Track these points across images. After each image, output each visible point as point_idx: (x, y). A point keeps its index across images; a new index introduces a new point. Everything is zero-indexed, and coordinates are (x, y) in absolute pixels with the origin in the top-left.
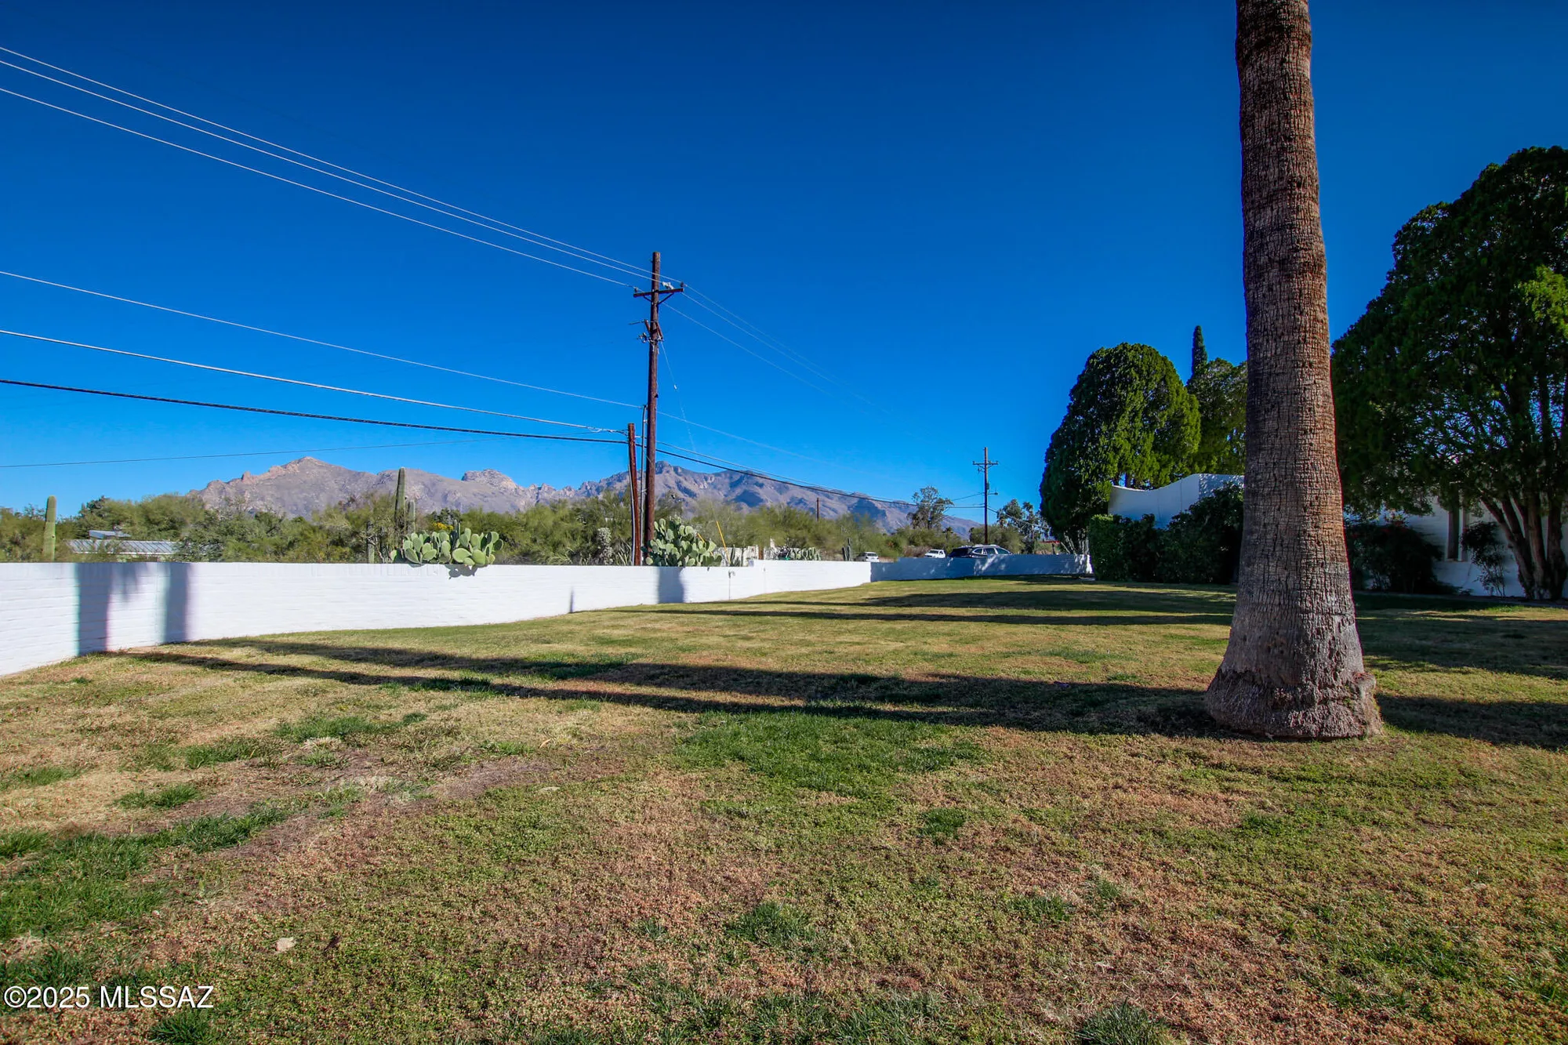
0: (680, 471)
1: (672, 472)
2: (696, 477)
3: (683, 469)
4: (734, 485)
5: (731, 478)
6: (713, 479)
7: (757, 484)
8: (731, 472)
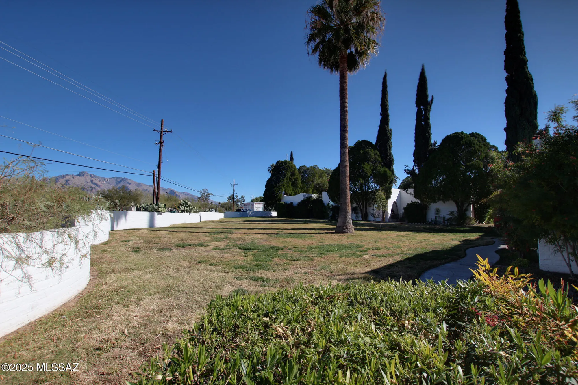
2: (100, 178)
5: (117, 180)
7: (128, 183)
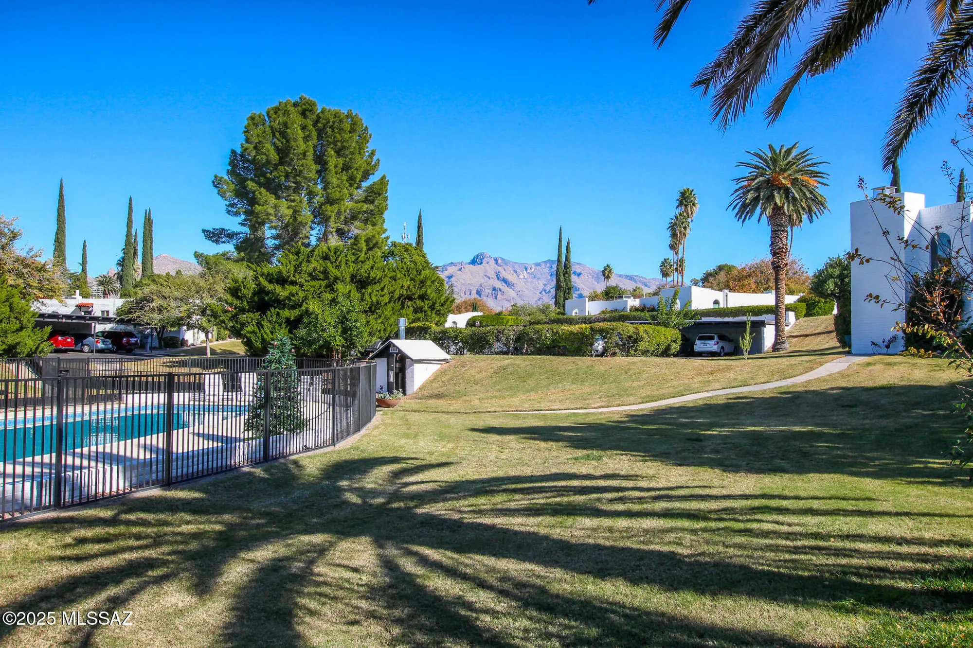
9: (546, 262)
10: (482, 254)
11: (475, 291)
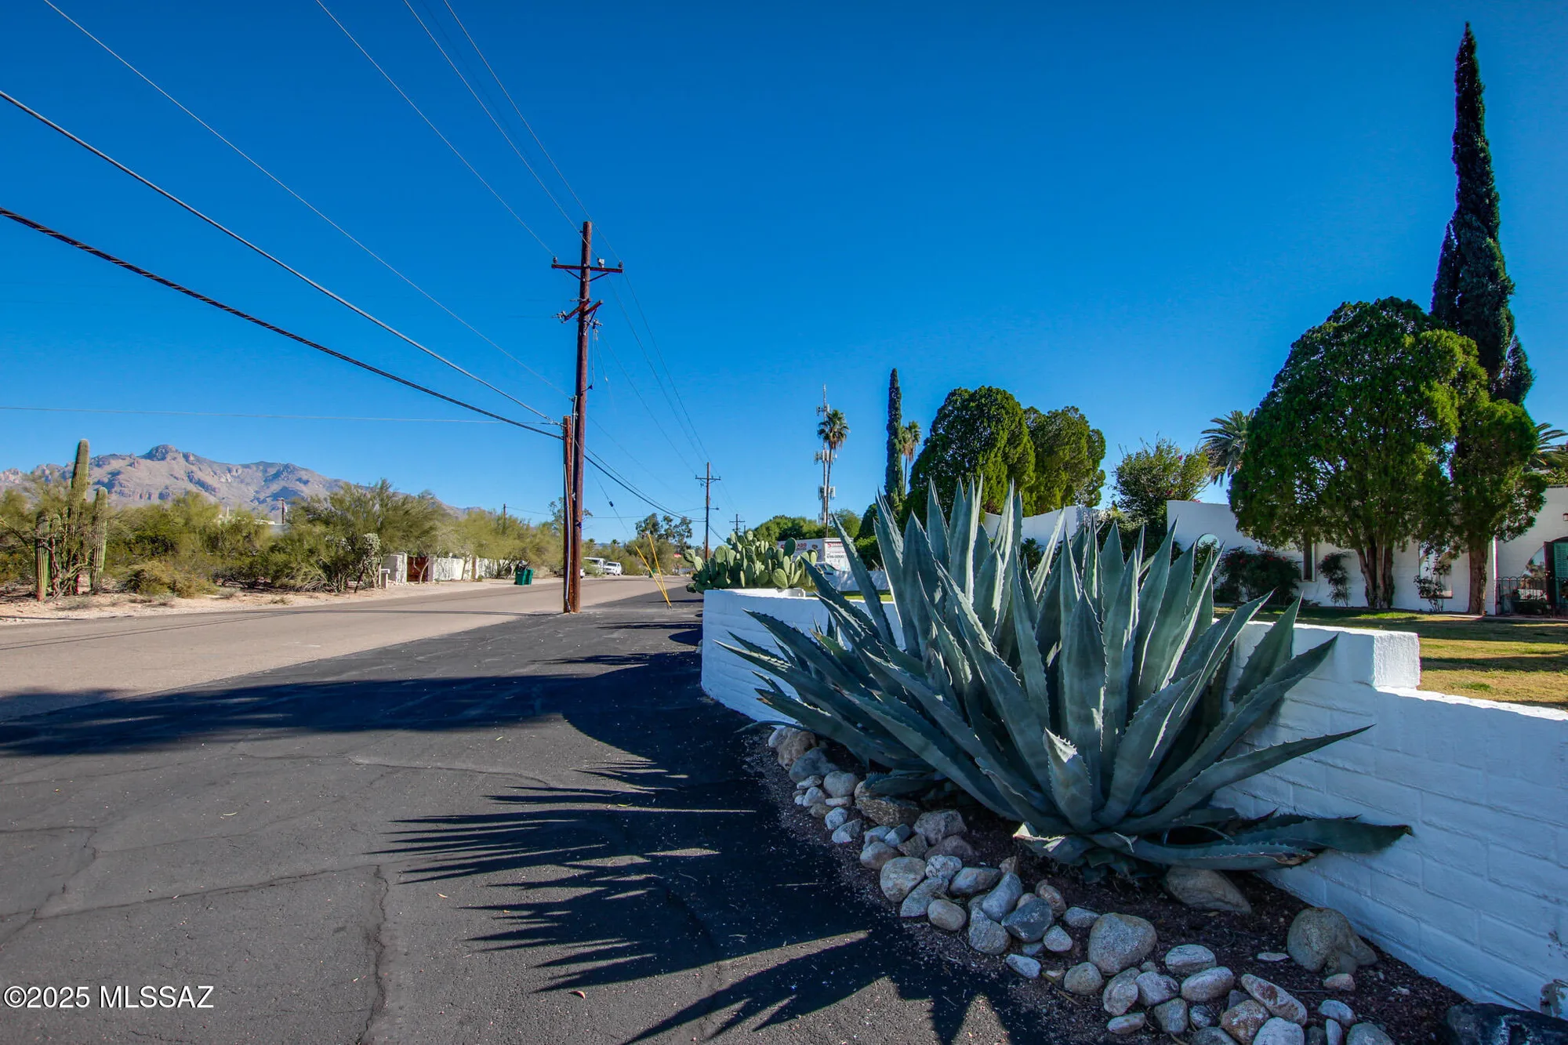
0: (192, 458)
1: (182, 460)
2: (215, 467)
3: (195, 456)
4: (269, 480)
5: (265, 471)
6: (240, 472)
7: (300, 480)
8: (267, 466)
9: (258, 464)
10: (165, 447)
11: (157, 495)
